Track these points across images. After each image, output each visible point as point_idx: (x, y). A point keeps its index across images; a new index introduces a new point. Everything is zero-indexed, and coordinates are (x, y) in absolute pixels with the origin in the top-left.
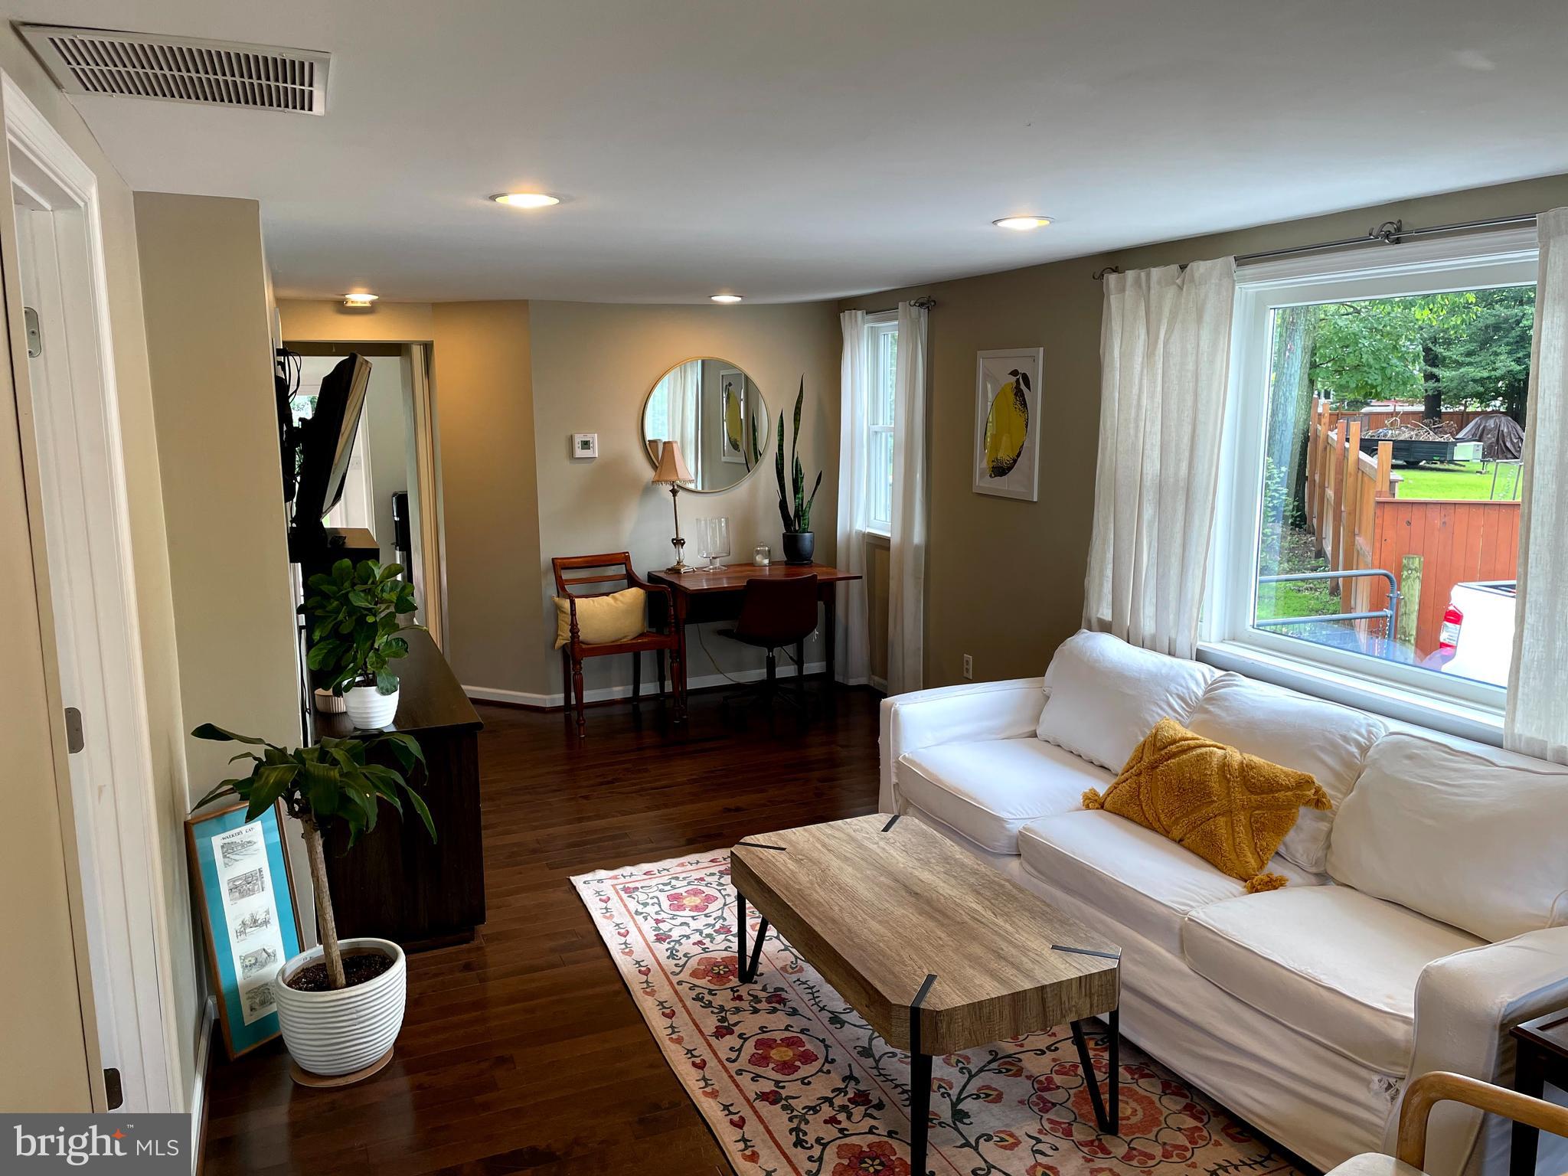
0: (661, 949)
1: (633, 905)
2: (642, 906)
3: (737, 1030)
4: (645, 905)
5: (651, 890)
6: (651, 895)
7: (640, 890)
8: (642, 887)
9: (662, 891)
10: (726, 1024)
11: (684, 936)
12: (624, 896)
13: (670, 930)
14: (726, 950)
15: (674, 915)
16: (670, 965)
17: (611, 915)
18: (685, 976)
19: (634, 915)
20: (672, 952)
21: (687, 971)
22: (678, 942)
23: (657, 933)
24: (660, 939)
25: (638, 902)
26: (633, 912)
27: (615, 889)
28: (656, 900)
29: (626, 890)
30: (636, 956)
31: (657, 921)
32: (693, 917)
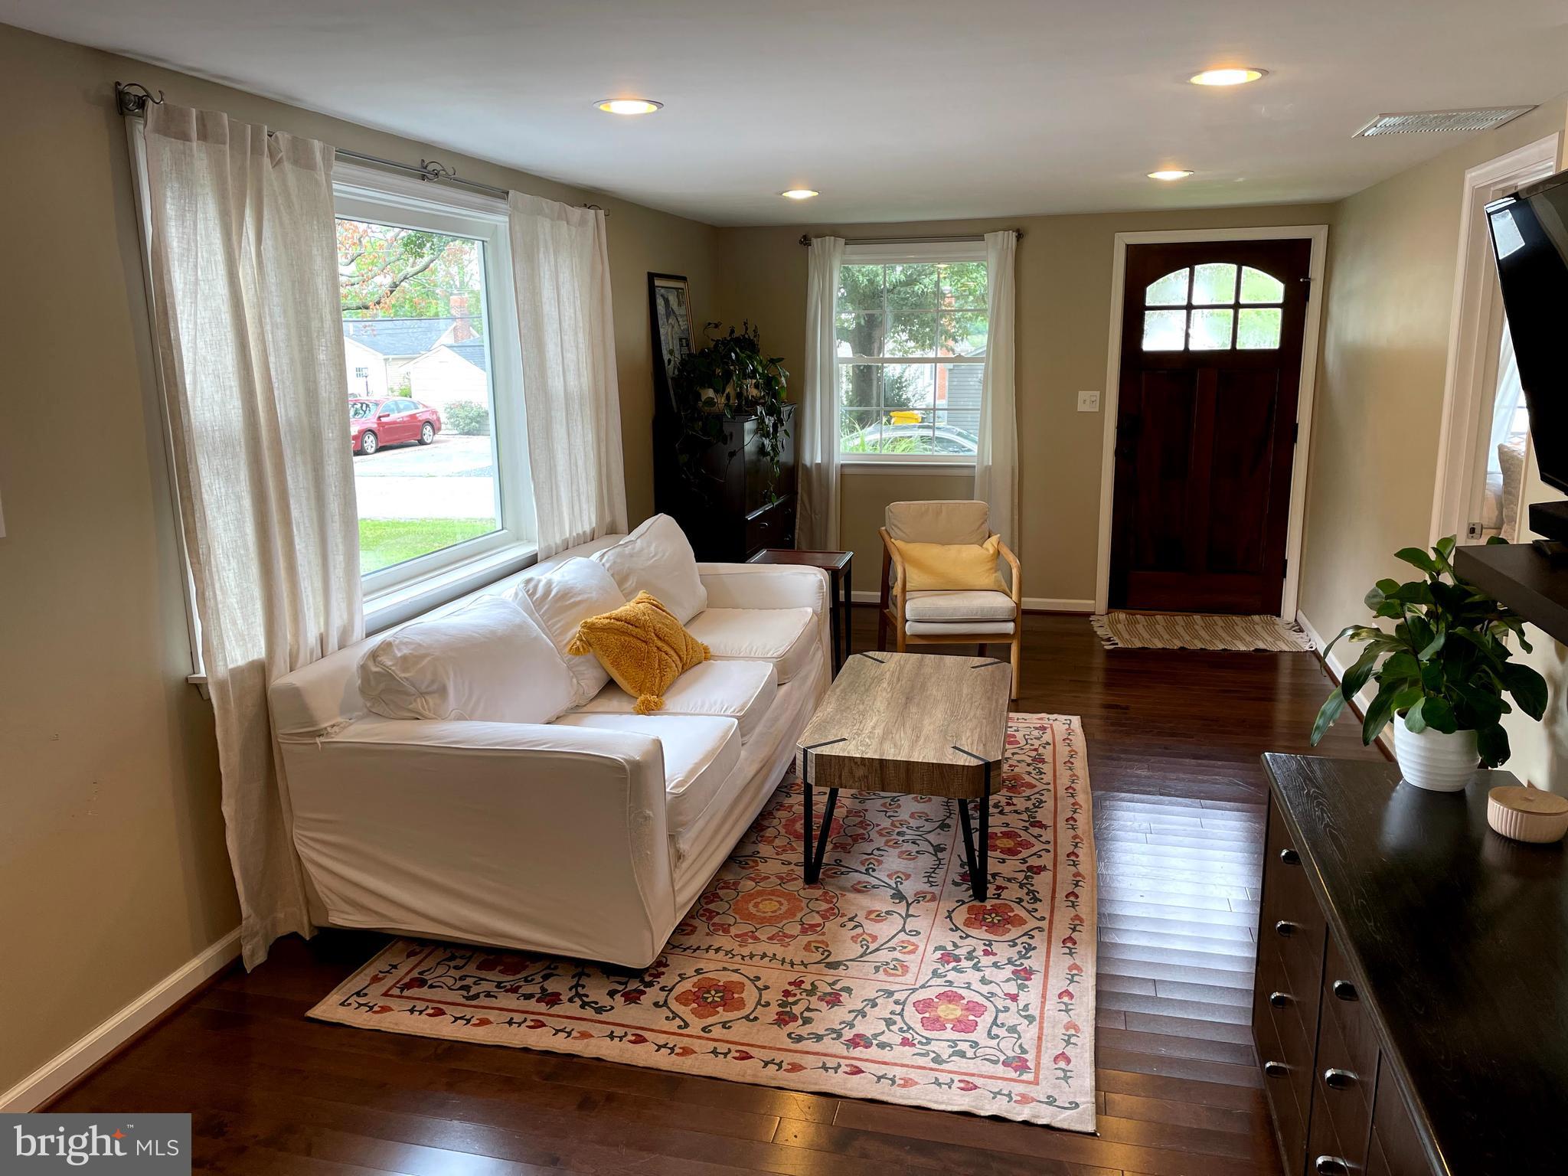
0: (1035, 962)
1: (1029, 1033)
2: (1018, 1028)
3: (1024, 867)
4: (1012, 1029)
5: (988, 1051)
6: (994, 1043)
7: (1002, 1058)
8: (995, 1062)
9: (975, 1045)
10: (1029, 874)
11: (998, 967)
12: (1030, 1057)
13: (1008, 980)
14: (968, 936)
15: (987, 998)
16: (1039, 941)
17: (1067, 1030)
18: (1032, 923)
19: (1038, 1019)
20: (1026, 954)
21: (1026, 928)
22: (1010, 962)
23: (1026, 982)
24: (1025, 974)
25: (1020, 1037)
26: (1036, 1023)
27: (1037, 1077)
28: (995, 1031)
29: (1020, 1065)
30: (1068, 961)
31: (1014, 998)
32: (968, 988)
